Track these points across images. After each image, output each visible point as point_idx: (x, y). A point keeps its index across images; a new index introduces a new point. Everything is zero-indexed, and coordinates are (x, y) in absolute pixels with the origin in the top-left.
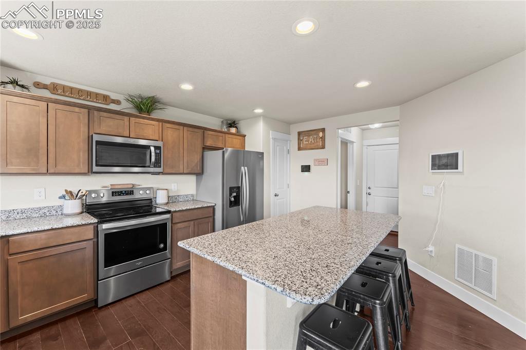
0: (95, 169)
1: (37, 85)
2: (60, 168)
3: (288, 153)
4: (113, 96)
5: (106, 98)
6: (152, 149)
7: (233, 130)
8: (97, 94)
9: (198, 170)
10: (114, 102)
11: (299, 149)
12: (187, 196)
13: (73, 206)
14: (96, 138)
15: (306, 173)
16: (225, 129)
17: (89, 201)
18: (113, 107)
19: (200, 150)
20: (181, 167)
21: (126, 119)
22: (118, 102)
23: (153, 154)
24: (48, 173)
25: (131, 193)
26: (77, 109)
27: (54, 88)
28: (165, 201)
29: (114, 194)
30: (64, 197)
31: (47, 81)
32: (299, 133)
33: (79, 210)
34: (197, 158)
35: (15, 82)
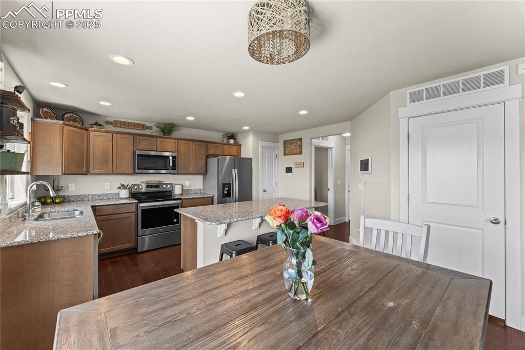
0: (137, 171)
1: (108, 123)
2: (119, 171)
3: (277, 158)
4: (148, 124)
5: (143, 127)
6: (171, 158)
7: (232, 141)
8: (138, 124)
9: (203, 171)
10: (148, 127)
11: (285, 154)
12: (196, 190)
13: (124, 193)
14: (138, 152)
15: (290, 174)
16: (225, 141)
17: (133, 191)
18: (148, 132)
19: (204, 157)
20: (191, 170)
21: (155, 139)
22: (150, 128)
23: (171, 161)
24: (112, 174)
25: (157, 186)
26: (127, 136)
27: (115, 123)
28: (180, 192)
29: (148, 187)
30: (119, 188)
31: (112, 120)
32: (285, 142)
33: (127, 196)
34: (202, 163)
35: (97, 124)
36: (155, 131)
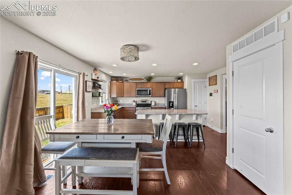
0: (137, 96)
1: (130, 79)
3: (205, 87)
4: (142, 78)
5: (141, 79)
6: (148, 90)
7: (179, 81)
9: (163, 95)
10: (142, 79)
11: (209, 85)
12: (162, 104)
13: (134, 104)
14: (137, 89)
15: (212, 97)
16: (176, 81)
17: (137, 103)
18: (142, 81)
19: (163, 90)
20: (157, 95)
21: (143, 84)
22: (143, 79)
23: (148, 92)
24: (130, 97)
25: (146, 102)
26: (134, 83)
27: (132, 79)
28: (154, 105)
29: (142, 102)
30: (133, 102)
32: (209, 78)
33: (135, 105)
34: (163, 92)
35: (126, 80)
36: (145, 81)
